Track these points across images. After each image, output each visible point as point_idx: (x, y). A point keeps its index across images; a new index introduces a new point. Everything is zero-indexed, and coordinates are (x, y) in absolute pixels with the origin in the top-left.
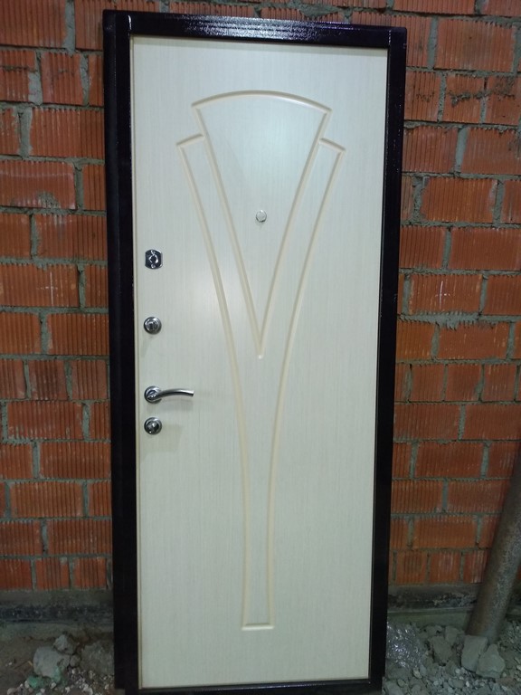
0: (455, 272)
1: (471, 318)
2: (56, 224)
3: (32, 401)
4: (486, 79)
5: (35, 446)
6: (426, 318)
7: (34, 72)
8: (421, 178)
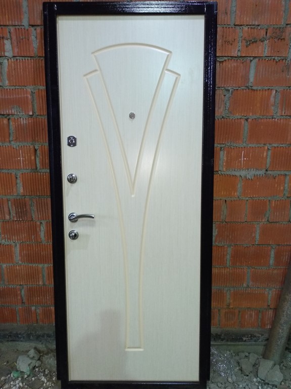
0: (250, 145)
1: (262, 172)
2: (22, 123)
3: (13, 221)
4: (267, 30)
5: (16, 245)
6: (234, 173)
7: (7, 39)
8: (229, 90)
